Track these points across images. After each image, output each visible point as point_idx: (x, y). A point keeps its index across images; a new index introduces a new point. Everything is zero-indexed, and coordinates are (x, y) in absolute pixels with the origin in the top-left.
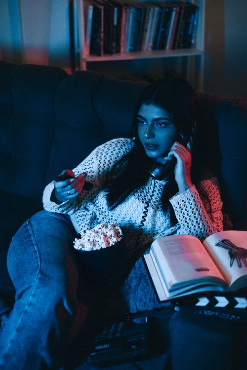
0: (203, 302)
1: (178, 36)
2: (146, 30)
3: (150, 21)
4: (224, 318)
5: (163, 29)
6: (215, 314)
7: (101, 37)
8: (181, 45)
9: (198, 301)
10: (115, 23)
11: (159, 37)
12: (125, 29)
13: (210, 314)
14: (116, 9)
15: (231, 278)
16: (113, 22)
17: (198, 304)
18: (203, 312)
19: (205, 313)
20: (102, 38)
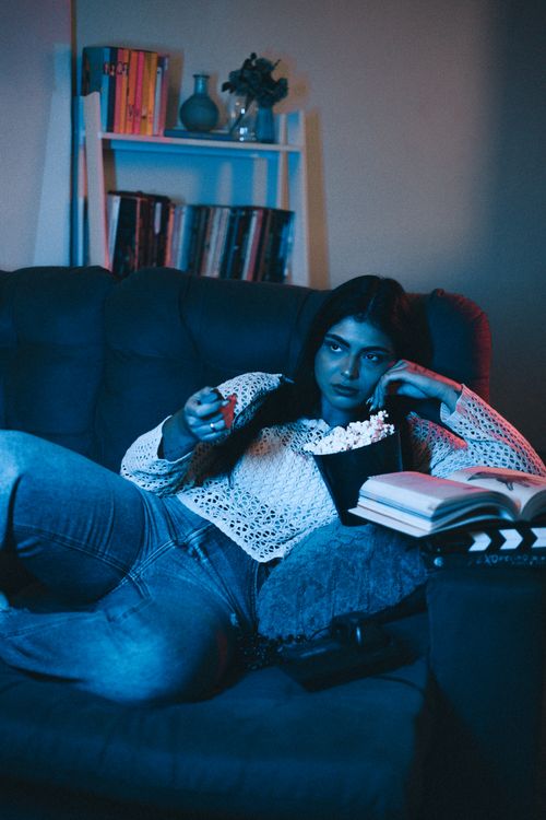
0: (481, 543)
1: (262, 260)
2: (208, 246)
3: (215, 231)
4: (519, 563)
5: (236, 248)
6: (503, 560)
7: (134, 251)
8: (267, 277)
9: (472, 542)
10: (157, 230)
11: (230, 262)
12: (172, 241)
13: (495, 562)
14: (159, 206)
15: (519, 501)
16: (153, 227)
17: (474, 548)
18: (484, 559)
19: (487, 561)
20: (137, 253)
